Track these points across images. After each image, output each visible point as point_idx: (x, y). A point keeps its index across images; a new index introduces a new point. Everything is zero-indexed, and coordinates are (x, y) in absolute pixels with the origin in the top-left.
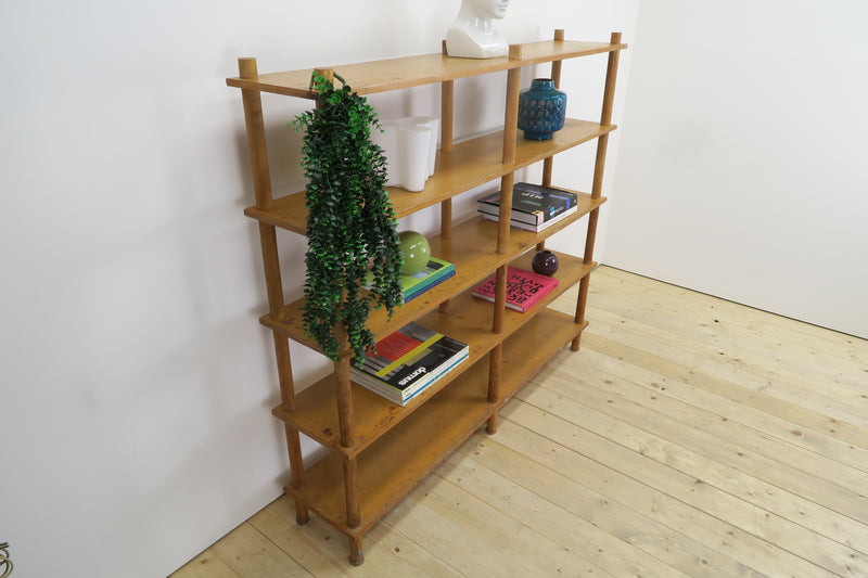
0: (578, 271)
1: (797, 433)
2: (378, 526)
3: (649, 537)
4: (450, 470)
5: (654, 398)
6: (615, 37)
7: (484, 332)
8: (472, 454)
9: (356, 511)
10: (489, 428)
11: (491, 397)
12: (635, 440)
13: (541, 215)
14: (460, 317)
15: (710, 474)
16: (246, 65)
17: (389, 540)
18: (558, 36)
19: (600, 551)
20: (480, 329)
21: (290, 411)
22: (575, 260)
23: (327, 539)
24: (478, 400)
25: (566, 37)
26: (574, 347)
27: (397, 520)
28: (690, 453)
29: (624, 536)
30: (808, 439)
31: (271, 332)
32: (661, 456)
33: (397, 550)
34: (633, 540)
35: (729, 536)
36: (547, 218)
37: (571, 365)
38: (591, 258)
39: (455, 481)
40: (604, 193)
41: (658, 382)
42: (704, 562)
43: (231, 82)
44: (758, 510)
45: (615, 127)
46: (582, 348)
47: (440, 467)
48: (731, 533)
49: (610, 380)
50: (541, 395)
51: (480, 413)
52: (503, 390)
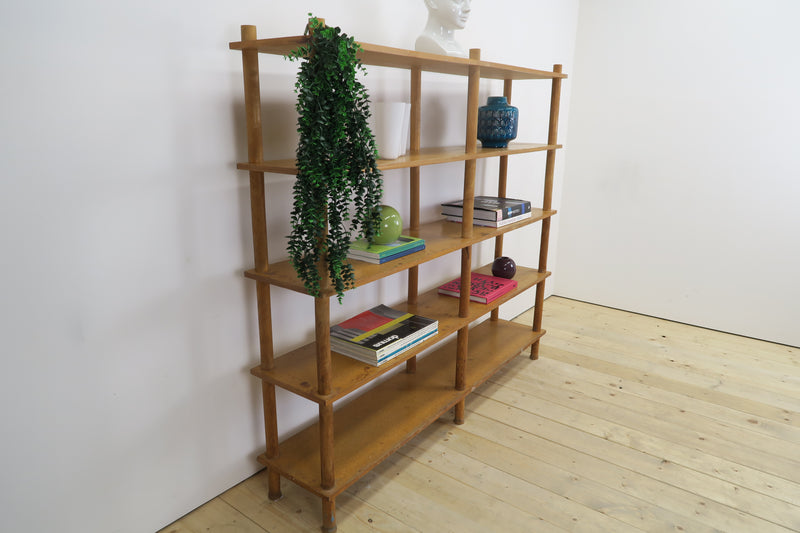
0: (535, 278)
1: (754, 422)
3: (623, 508)
4: (420, 454)
5: (612, 395)
6: (557, 68)
8: (441, 441)
10: (456, 417)
11: (458, 385)
12: (599, 429)
13: (500, 212)
14: (427, 307)
15: (674, 454)
17: (363, 512)
19: (575, 520)
20: (446, 313)
21: (268, 370)
23: (299, 511)
24: (446, 388)
26: (533, 356)
27: (370, 494)
28: (653, 438)
29: (598, 508)
30: (765, 426)
32: (625, 441)
33: (371, 521)
34: (606, 510)
35: (701, 506)
36: (505, 217)
37: (530, 370)
38: (545, 268)
39: (426, 462)
41: (614, 382)
42: (680, 529)
43: (233, 46)
44: (726, 485)
45: (560, 146)
46: (540, 357)
47: (408, 449)
48: (703, 504)
49: (570, 381)
50: (505, 392)
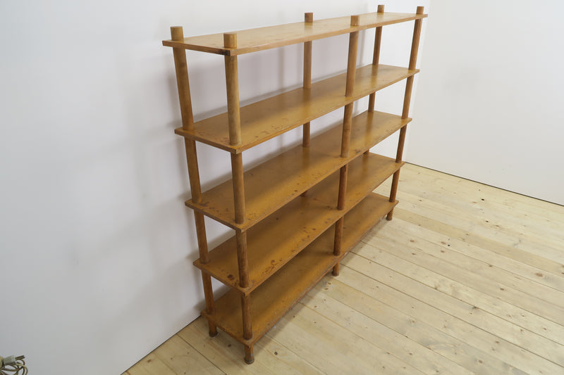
0: (392, 168)
1: (540, 275)
2: (264, 338)
3: (443, 345)
4: (309, 300)
5: (443, 252)
7: (332, 209)
8: (323, 290)
9: (249, 328)
10: (334, 272)
11: (336, 252)
12: (431, 281)
14: (315, 199)
15: (482, 302)
16: (175, 31)
17: (270, 347)
18: (381, 10)
19: (411, 354)
20: (328, 207)
21: (205, 263)
22: (390, 160)
23: (230, 346)
24: (327, 254)
25: (385, 10)
26: (389, 217)
27: (275, 334)
28: (468, 288)
29: (427, 344)
30: (547, 279)
31: (193, 211)
32: (449, 290)
33: (276, 353)
34: (432, 347)
35: (496, 344)
37: (387, 229)
38: (400, 159)
39: (313, 308)
40: (410, 115)
41: (444, 241)
42: (481, 362)
43: (165, 43)
44: (515, 327)
45: (418, 71)
46: (394, 218)
47: (303, 299)
48: (497, 342)
49: (413, 239)
50: (369, 249)
51: (329, 262)
52: (343, 247)
